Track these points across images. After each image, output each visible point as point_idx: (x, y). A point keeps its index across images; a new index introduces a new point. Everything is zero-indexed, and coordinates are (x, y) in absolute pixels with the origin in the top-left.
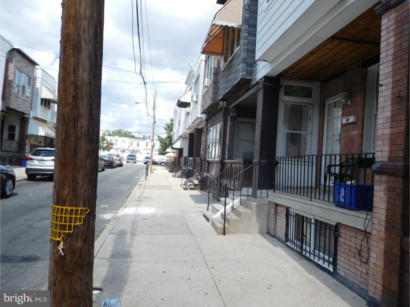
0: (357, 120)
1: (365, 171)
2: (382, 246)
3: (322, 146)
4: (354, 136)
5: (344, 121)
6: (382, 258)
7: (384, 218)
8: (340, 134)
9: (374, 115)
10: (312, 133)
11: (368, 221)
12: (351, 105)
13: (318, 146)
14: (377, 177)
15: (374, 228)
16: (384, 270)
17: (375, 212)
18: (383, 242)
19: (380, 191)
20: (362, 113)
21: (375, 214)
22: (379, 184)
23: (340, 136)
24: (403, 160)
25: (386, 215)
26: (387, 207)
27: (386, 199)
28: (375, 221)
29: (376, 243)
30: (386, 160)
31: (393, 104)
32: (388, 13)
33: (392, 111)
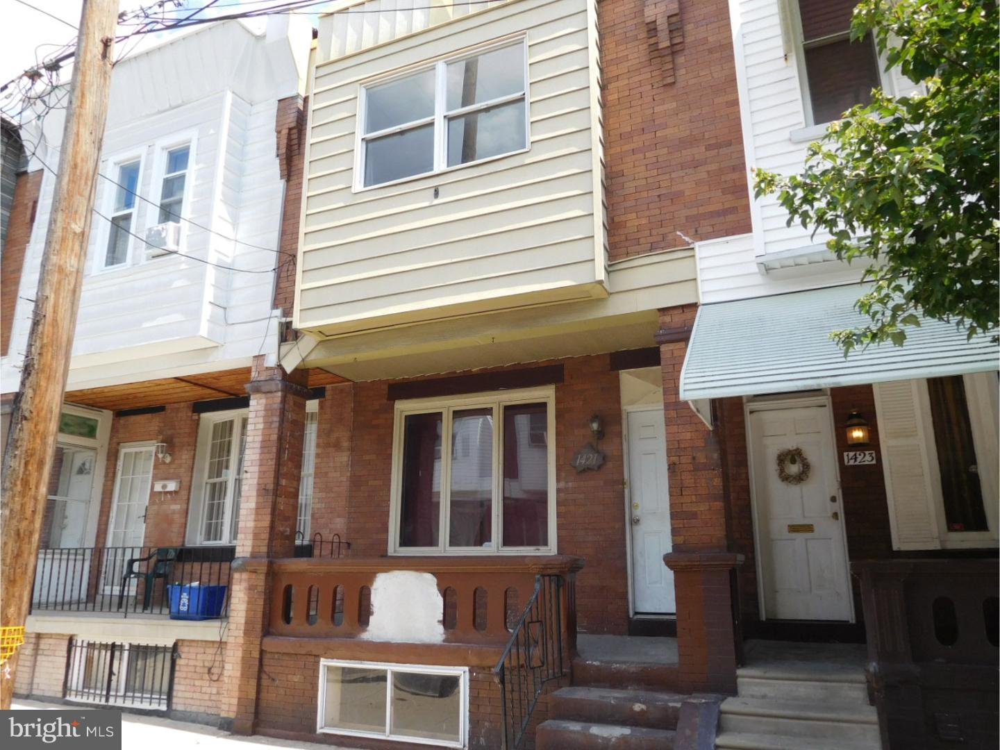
0: (180, 488)
1: (183, 566)
2: (239, 654)
3: (107, 524)
4: (174, 512)
5: (158, 488)
7: (243, 621)
8: (147, 507)
9: (204, 484)
10: (90, 501)
11: (224, 629)
12: (170, 463)
13: (99, 525)
15: (229, 634)
16: (241, 680)
17: (233, 616)
19: (240, 591)
20: (188, 479)
21: (233, 618)
22: (239, 583)
23: (146, 510)
24: (266, 556)
25: (246, 617)
26: (247, 608)
27: (246, 599)
28: (232, 626)
29: (232, 651)
30: (248, 555)
31: (258, 495)
32: (258, 396)
33: (257, 503)
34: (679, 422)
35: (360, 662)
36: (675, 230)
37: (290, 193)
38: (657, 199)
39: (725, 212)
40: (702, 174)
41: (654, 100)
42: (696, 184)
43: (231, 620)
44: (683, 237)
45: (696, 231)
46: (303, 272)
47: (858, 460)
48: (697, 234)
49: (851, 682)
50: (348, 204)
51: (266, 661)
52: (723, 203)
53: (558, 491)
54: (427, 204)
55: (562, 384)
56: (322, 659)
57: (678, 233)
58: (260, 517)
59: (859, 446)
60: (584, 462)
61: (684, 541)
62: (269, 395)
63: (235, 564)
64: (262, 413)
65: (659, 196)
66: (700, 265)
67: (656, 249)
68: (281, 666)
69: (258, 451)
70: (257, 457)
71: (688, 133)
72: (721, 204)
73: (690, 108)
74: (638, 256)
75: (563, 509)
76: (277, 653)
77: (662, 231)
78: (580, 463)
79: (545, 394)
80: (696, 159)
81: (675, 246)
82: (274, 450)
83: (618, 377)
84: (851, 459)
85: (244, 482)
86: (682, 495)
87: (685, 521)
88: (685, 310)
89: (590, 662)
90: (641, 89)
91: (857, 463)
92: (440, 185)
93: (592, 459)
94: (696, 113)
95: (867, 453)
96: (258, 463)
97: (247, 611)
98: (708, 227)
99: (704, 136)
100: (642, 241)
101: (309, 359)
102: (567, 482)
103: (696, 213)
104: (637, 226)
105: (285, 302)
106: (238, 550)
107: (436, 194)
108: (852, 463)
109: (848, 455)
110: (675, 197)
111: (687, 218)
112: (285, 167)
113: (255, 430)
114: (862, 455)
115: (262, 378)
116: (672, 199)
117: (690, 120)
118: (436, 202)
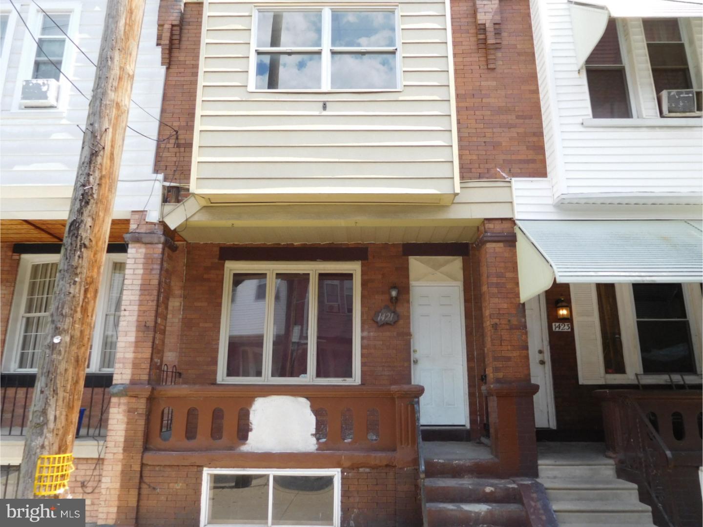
2: (119, 468)
6: (118, 479)
7: (122, 439)
9: (20, 317)
11: (101, 447)
14: (114, 400)
15: (108, 451)
17: (111, 436)
18: (120, 464)
19: (119, 413)
21: (111, 437)
22: (117, 406)
24: (147, 383)
25: (125, 436)
26: (127, 428)
27: (126, 420)
28: (110, 444)
29: (111, 466)
30: (128, 382)
31: (138, 331)
32: (137, 245)
33: (137, 337)
34: (499, 296)
35: (242, 469)
36: (496, 167)
37: (170, 79)
38: (484, 144)
39: (528, 162)
40: (514, 133)
41: (481, 77)
42: (510, 139)
43: (108, 438)
44: (501, 173)
45: (510, 170)
46: (200, 147)
47: (561, 328)
48: (510, 173)
49: (605, 465)
50: (244, 100)
51: (146, 473)
52: (527, 155)
53: (363, 338)
54: (317, 113)
55: (366, 261)
56: (205, 469)
57: (498, 170)
58: (140, 349)
59: (564, 320)
60: (383, 318)
61: (503, 376)
62: (149, 246)
63: (112, 390)
64: (142, 261)
65: (485, 142)
66: (515, 193)
67: (482, 178)
68: (162, 476)
69: (138, 292)
70: (137, 298)
71: (504, 104)
72: (526, 156)
73: (505, 88)
74: (470, 181)
75: (365, 351)
76: (158, 466)
77: (487, 166)
78: (381, 319)
79: (354, 268)
80: (509, 123)
81: (496, 178)
82: (155, 293)
83: (408, 260)
84: (557, 327)
85: (122, 319)
86: (501, 345)
87: (504, 363)
88: (503, 222)
89: (437, 460)
90: (472, 67)
91: (560, 330)
92: (328, 101)
93: (390, 318)
94: (510, 92)
95: (566, 324)
96: (137, 303)
97: (126, 431)
98: (518, 169)
99: (515, 108)
100: (473, 170)
101: (192, 219)
102: (369, 332)
103: (510, 158)
104: (470, 160)
105: (166, 169)
106: (115, 377)
107: (325, 107)
108: (557, 330)
109: (555, 325)
110: (496, 145)
111: (504, 160)
112: (167, 56)
113: (134, 274)
114: (563, 325)
115: (143, 231)
116: (494, 146)
117: (506, 96)
118: (324, 113)
